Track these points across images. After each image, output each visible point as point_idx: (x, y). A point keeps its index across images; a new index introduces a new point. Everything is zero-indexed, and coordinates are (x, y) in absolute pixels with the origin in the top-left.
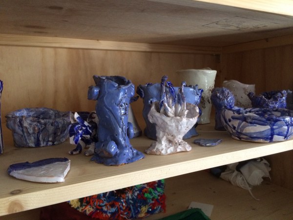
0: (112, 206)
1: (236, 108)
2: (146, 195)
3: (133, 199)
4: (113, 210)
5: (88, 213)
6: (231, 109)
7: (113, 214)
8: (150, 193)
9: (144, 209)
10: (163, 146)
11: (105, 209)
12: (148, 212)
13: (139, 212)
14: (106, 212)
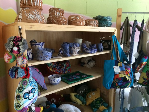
0: (59, 70)
1: (86, 48)
2: (67, 68)
3: (64, 69)
4: (60, 71)
5: (54, 72)
6: (85, 48)
7: (60, 72)
8: (68, 68)
9: (66, 71)
10: (74, 54)
11: (58, 71)
12: (67, 72)
13: (65, 72)
14: (58, 72)
